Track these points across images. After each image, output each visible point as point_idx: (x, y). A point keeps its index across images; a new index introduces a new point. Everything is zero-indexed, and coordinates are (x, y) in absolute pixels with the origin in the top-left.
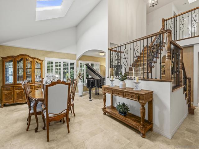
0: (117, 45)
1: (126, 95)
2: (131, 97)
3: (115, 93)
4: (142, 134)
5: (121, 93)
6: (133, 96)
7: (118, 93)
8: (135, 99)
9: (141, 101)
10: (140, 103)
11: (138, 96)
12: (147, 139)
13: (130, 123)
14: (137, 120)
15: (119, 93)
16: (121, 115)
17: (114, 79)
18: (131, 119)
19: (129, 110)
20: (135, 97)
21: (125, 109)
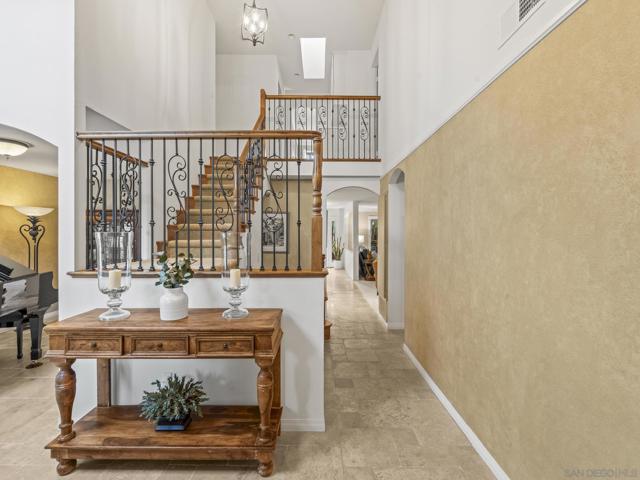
0: (125, 129)
1: (202, 345)
2: (226, 348)
3: (143, 349)
4: (263, 467)
5: (173, 343)
6: (233, 343)
7: (156, 343)
8: (242, 351)
9: (261, 355)
10: (258, 360)
11: (251, 338)
12: (279, 471)
13: (217, 452)
14: (237, 425)
15: (165, 343)
16: (170, 431)
17: (125, 281)
18: (216, 431)
19: (203, 397)
20: (238, 344)
21: (188, 401)
